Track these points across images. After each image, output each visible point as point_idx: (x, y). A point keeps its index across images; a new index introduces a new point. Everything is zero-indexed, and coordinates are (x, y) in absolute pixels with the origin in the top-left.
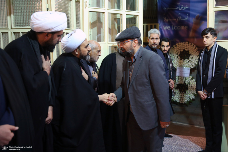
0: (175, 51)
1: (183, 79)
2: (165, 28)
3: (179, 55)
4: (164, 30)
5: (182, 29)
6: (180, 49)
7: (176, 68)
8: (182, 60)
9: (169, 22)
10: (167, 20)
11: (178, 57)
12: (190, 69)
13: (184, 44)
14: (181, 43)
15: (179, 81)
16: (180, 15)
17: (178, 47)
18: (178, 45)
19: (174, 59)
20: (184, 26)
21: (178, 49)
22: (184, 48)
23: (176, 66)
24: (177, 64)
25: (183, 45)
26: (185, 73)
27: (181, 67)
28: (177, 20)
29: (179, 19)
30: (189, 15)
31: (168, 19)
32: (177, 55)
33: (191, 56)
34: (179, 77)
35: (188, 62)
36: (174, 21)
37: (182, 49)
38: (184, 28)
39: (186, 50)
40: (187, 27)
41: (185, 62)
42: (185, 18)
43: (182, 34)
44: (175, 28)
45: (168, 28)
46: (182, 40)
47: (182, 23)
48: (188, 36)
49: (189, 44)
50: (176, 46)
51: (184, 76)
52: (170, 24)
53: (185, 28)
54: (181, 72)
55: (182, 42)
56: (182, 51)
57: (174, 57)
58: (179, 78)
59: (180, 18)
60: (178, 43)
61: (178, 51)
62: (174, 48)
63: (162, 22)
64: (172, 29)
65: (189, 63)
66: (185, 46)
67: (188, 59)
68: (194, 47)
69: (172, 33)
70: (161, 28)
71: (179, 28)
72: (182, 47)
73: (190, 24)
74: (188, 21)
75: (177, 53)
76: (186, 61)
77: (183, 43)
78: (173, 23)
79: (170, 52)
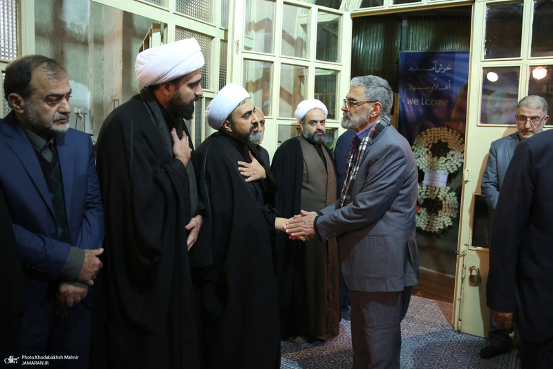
0: (424, 142)
1: (435, 191)
2: (410, 102)
3: (431, 150)
4: (408, 106)
6: (432, 138)
7: (424, 170)
8: (436, 158)
9: (417, 91)
10: (414, 89)
11: (428, 152)
12: (448, 174)
13: (441, 130)
14: (436, 129)
15: (427, 193)
16: (436, 82)
17: (429, 136)
18: (431, 131)
19: (421, 155)
20: (442, 101)
21: (429, 139)
22: (439, 138)
23: (424, 167)
24: (426, 165)
25: (439, 132)
26: (440, 180)
27: (433, 168)
28: (430, 89)
29: (434, 88)
30: (452, 82)
31: (416, 87)
32: (426, 150)
33: (451, 153)
34: (427, 186)
35: (446, 161)
36: (425, 91)
37: (436, 139)
38: (442, 103)
39: (443, 141)
40: (448, 102)
41: (440, 162)
42: (444, 87)
43: (439, 113)
44: (428, 102)
45: (416, 101)
46: (438, 123)
47: (438, 95)
48: (448, 118)
49: (448, 131)
50: (426, 134)
51: (436, 185)
52: (418, 95)
53: (444, 103)
54: (432, 179)
55: (437, 127)
56: (436, 142)
57: (421, 151)
58: (427, 189)
59: (436, 86)
60: (430, 128)
61: (429, 142)
62: (422, 136)
63: (405, 94)
64: (422, 104)
65: (447, 164)
66: (442, 134)
67: (446, 156)
68: (458, 137)
69: (421, 110)
70: (404, 101)
71: (434, 102)
72: (436, 135)
73: (454, 96)
74: (450, 91)
75: (427, 145)
76: (443, 159)
77: (439, 129)
78: (423, 94)
79: (415, 143)
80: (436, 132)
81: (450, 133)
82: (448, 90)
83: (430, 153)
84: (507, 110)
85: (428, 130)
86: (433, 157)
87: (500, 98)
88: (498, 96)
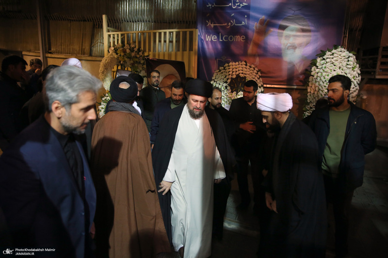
0: (223, 77)
2: (208, 38)
3: (229, 85)
4: (207, 42)
5: (237, 40)
6: (231, 73)
8: (234, 93)
9: (215, 28)
10: (212, 25)
11: (226, 87)
13: (239, 64)
14: (234, 63)
16: (233, 17)
18: (229, 66)
20: (239, 36)
21: (227, 74)
22: (237, 73)
24: (225, 100)
25: (237, 67)
28: (228, 26)
29: (232, 24)
30: (249, 17)
31: (214, 23)
32: (225, 85)
36: (223, 27)
37: (234, 73)
38: (239, 39)
39: (242, 75)
40: (245, 38)
42: (241, 23)
43: (235, 49)
44: (225, 38)
45: (214, 38)
46: (235, 58)
47: (235, 31)
48: (245, 54)
49: (246, 65)
50: (224, 69)
52: (216, 32)
53: (241, 38)
56: (234, 77)
59: (234, 22)
60: (228, 63)
61: (227, 77)
62: (220, 71)
63: (203, 28)
64: (220, 40)
66: (241, 69)
68: (255, 71)
69: (219, 46)
70: (203, 38)
71: (231, 38)
72: (234, 70)
73: (250, 33)
74: (246, 27)
75: (224, 80)
77: (237, 63)
78: (221, 31)
79: (213, 78)
80: (234, 66)
81: (248, 67)
83: (229, 88)
84: (300, 45)
85: (227, 65)
86: (232, 92)
87: (294, 33)
88: (292, 30)
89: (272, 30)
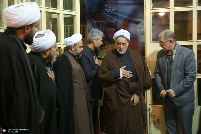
0: (105, 53)
5: (111, 31)
6: (109, 50)
9: (97, 23)
10: (96, 22)
13: (114, 45)
14: (110, 45)
16: (108, 17)
17: (107, 49)
18: (108, 47)
20: (112, 28)
21: (107, 51)
25: (112, 47)
28: (105, 22)
29: (107, 21)
30: (117, 17)
31: (97, 21)
36: (101, 23)
40: (115, 29)
42: (113, 20)
44: (104, 30)
47: (110, 25)
50: (105, 48)
52: (98, 25)
53: (113, 29)
55: (111, 44)
59: (108, 20)
60: (107, 45)
62: (103, 49)
63: (90, 23)
70: (90, 29)
71: (107, 29)
73: (118, 26)
74: (116, 22)
77: (112, 45)
78: (101, 25)
79: (99, 54)
80: (111, 47)
82: (115, 22)
85: (106, 46)
89: (131, 24)
